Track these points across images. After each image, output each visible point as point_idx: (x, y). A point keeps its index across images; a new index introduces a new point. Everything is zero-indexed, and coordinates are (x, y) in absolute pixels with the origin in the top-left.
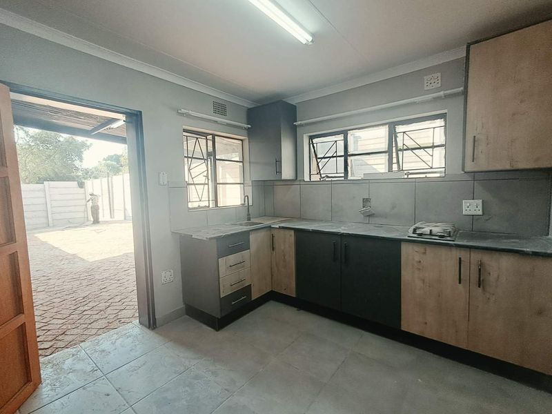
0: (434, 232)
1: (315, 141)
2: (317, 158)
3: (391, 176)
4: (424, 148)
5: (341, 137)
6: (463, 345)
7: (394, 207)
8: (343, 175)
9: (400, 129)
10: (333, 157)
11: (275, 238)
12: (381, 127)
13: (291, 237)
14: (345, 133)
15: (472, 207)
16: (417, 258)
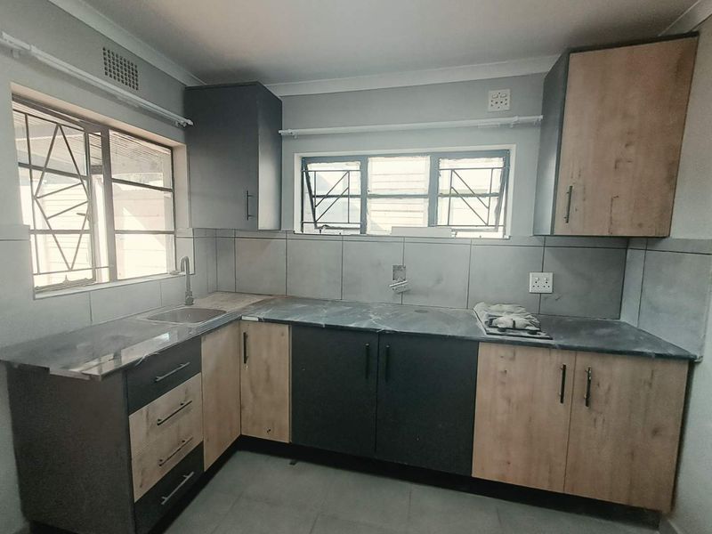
0: (517, 326)
1: (311, 167)
2: (312, 197)
3: (433, 232)
4: (478, 196)
5: (355, 166)
6: (558, 488)
7: (439, 281)
8: (359, 226)
9: (445, 164)
10: (342, 196)
11: (251, 340)
12: (420, 158)
13: (283, 336)
14: (363, 161)
15: (541, 282)
16: (501, 368)
